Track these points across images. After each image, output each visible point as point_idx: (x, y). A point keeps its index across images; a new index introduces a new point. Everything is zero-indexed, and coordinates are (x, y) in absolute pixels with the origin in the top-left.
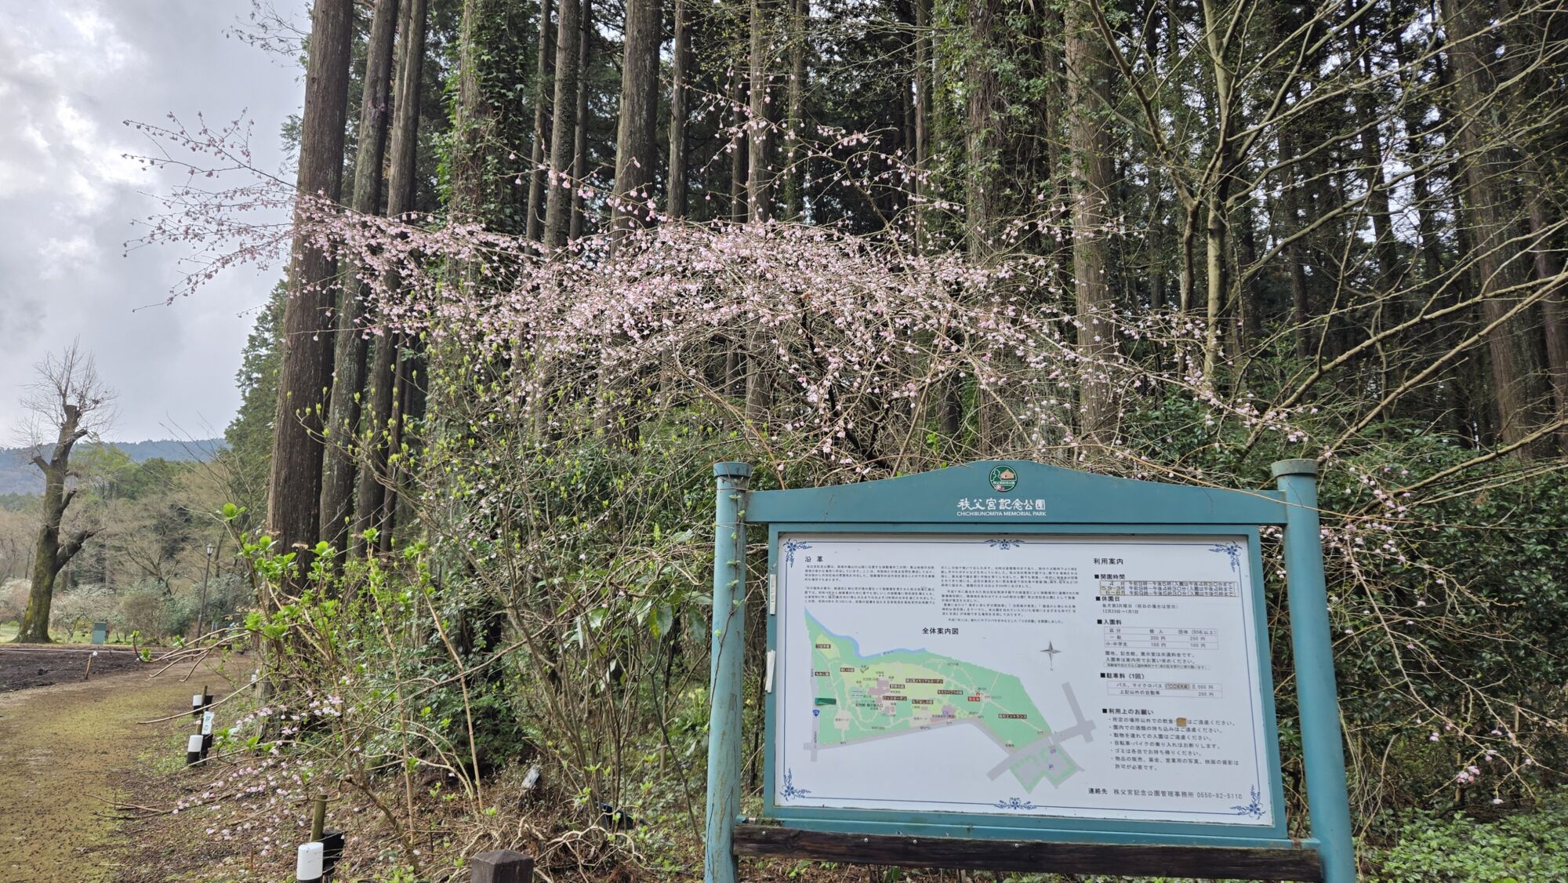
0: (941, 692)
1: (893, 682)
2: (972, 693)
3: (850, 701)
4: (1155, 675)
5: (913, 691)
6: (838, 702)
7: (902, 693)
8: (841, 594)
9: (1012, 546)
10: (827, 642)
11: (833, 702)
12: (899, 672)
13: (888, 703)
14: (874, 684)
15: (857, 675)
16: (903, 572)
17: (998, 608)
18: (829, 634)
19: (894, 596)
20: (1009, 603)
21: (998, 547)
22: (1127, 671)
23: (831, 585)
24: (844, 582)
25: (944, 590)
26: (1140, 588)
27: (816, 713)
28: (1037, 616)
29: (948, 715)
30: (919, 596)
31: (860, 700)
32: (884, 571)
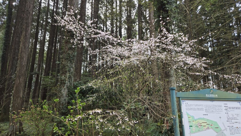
0: (207, 124)
1: (200, 123)
2: (211, 124)
3: (194, 126)
4: (233, 121)
5: (203, 124)
6: (193, 126)
7: (202, 125)
8: (191, 109)
9: (213, 102)
10: (190, 117)
11: (192, 126)
12: (201, 121)
13: (200, 126)
14: (197, 123)
15: (195, 122)
16: (199, 105)
17: (213, 111)
18: (190, 115)
19: (198, 109)
20: (214, 110)
21: (211, 102)
22: (230, 120)
23: (189, 107)
24: (191, 107)
25: (205, 108)
26: (230, 108)
27: (190, 128)
28: (218, 112)
29: (208, 128)
30: (202, 109)
31: (196, 126)
32: (197, 105)
